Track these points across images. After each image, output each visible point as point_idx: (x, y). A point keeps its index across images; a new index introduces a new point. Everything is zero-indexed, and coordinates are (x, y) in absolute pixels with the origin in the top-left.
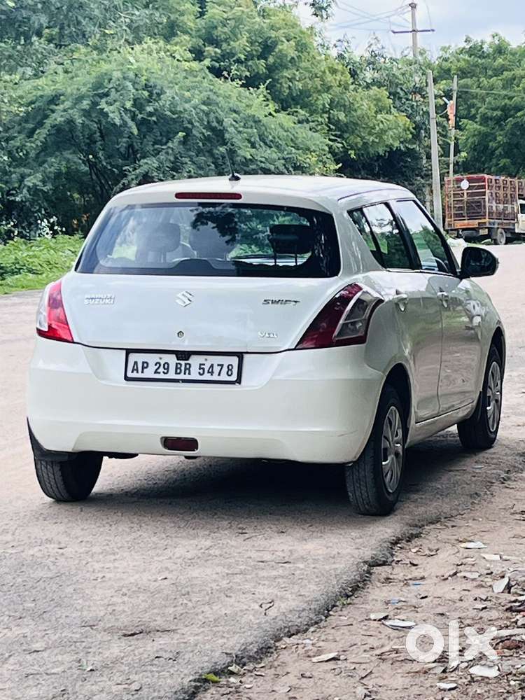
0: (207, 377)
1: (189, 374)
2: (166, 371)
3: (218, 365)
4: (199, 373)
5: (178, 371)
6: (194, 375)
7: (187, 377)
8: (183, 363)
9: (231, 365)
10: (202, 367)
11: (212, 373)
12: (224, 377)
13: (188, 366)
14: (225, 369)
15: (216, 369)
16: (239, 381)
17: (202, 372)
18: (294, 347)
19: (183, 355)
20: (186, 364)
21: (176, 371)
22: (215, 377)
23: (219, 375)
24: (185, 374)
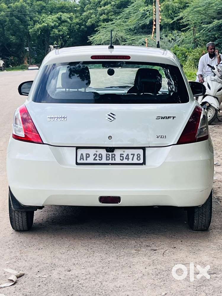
0: (125, 161)
1: (115, 160)
2: (100, 159)
3: (131, 154)
4: (121, 159)
5: (108, 158)
6: (118, 161)
7: (113, 162)
8: (110, 153)
9: (139, 154)
10: (122, 155)
11: (128, 159)
12: (135, 161)
13: (113, 156)
14: (136, 157)
15: (131, 157)
16: (144, 163)
17: (122, 159)
18: (176, 143)
19: (110, 149)
20: (112, 155)
21: (107, 158)
22: (130, 161)
23: (132, 160)
24: (112, 160)
